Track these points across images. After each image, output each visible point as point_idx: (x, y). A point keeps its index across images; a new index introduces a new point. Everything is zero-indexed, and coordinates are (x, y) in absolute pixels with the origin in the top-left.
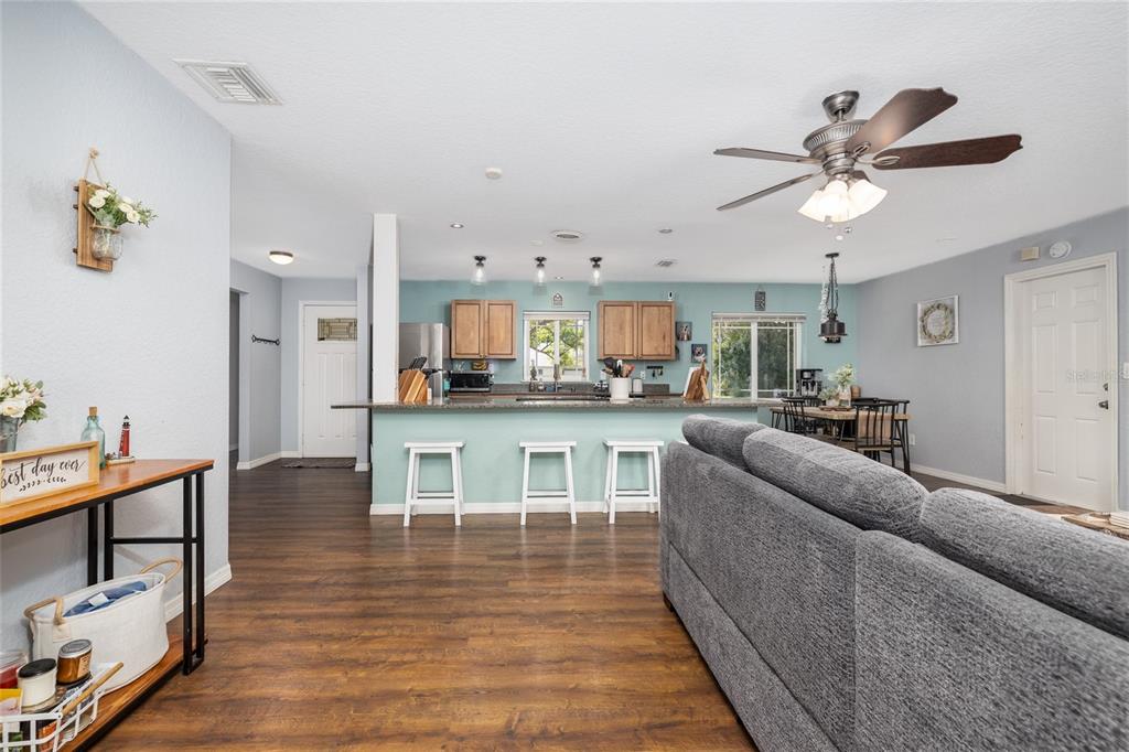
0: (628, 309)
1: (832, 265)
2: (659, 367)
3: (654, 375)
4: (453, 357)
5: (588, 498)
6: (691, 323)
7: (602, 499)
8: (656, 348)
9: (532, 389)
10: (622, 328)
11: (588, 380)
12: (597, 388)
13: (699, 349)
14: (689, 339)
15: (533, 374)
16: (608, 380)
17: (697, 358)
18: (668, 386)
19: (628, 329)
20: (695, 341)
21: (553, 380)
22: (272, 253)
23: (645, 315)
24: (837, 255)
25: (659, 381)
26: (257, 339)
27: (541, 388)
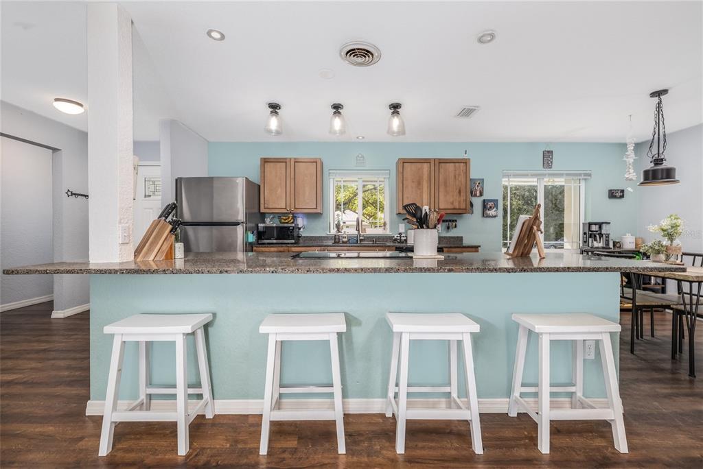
0: (426, 166)
1: (660, 103)
2: (453, 221)
3: (448, 228)
4: (262, 211)
5: (365, 393)
6: (483, 180)
7: (385, 395)
8: (452, 203)
9: (337, 241)
10: (419, 183)
11: (388, 232)
12: (396, 240)
13: (490, 204)
14: (481, 194)
15: (338, 226)
16: (406, 232)
17: (488, 212)
18: (462, 237)
19: (425, 185)
20: (486, 196)
21: (357, 232)
22: (57, 100)
23: (442, 170)
24: (665, 92)
25: (453, 233)
26: (72, 194)
27: (345, 240)
